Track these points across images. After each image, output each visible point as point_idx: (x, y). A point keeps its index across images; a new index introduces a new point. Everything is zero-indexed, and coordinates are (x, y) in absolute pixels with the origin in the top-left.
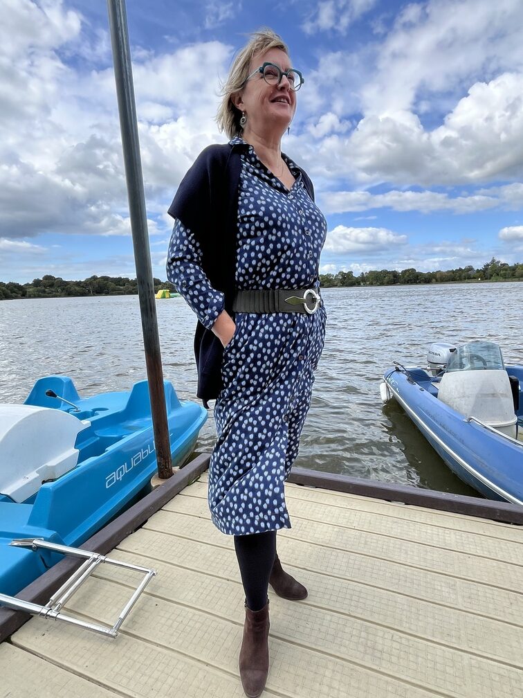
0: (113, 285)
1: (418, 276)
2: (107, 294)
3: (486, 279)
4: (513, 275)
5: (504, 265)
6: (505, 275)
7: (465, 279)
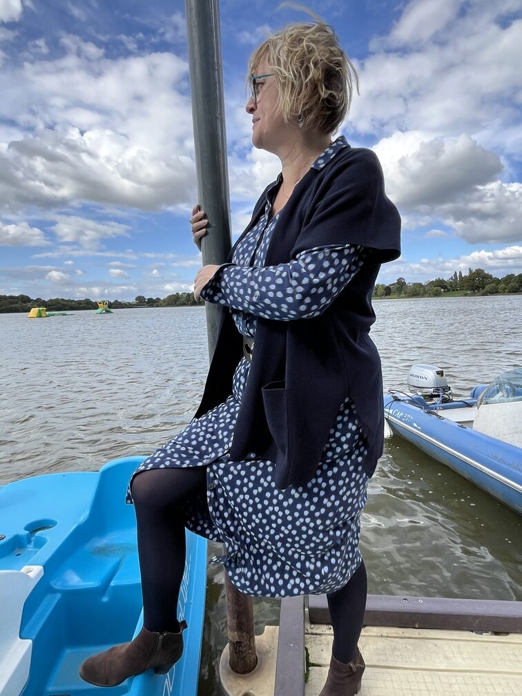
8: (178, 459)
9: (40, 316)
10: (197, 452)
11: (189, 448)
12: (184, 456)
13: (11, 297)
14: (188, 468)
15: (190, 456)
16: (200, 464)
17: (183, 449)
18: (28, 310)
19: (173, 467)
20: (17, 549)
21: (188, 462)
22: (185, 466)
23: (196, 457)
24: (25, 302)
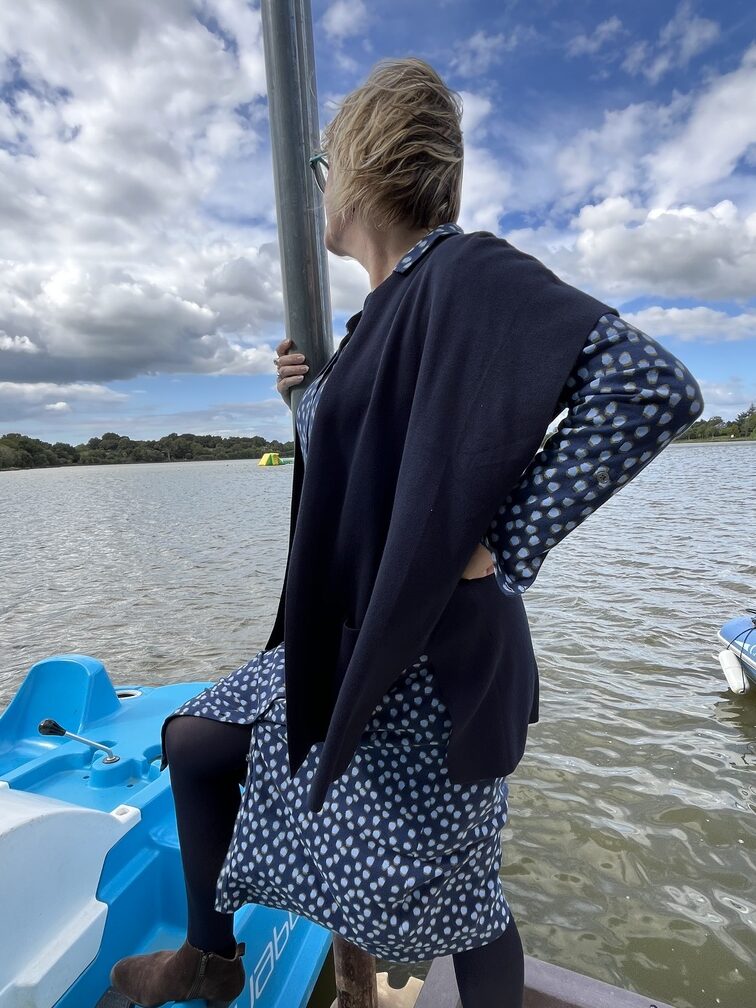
0: (199, 446)
2: (191, 458)
3: (743, 435)
7: (710, 435)
8: (219, 707)
9: (270, 463)
10: (244, 703)
11: (235, 694)
12: (226, 704)
13: (245, 439)
14: (226, 723)
15: (234, 706)
16: (242, 721)
17: (229, 694)
18: (259, 456)
19: (209, 718)
20: (131, 778)
21: (228, 714)
22: (223, 719)
23: (241, 709)
24: (259, 446)
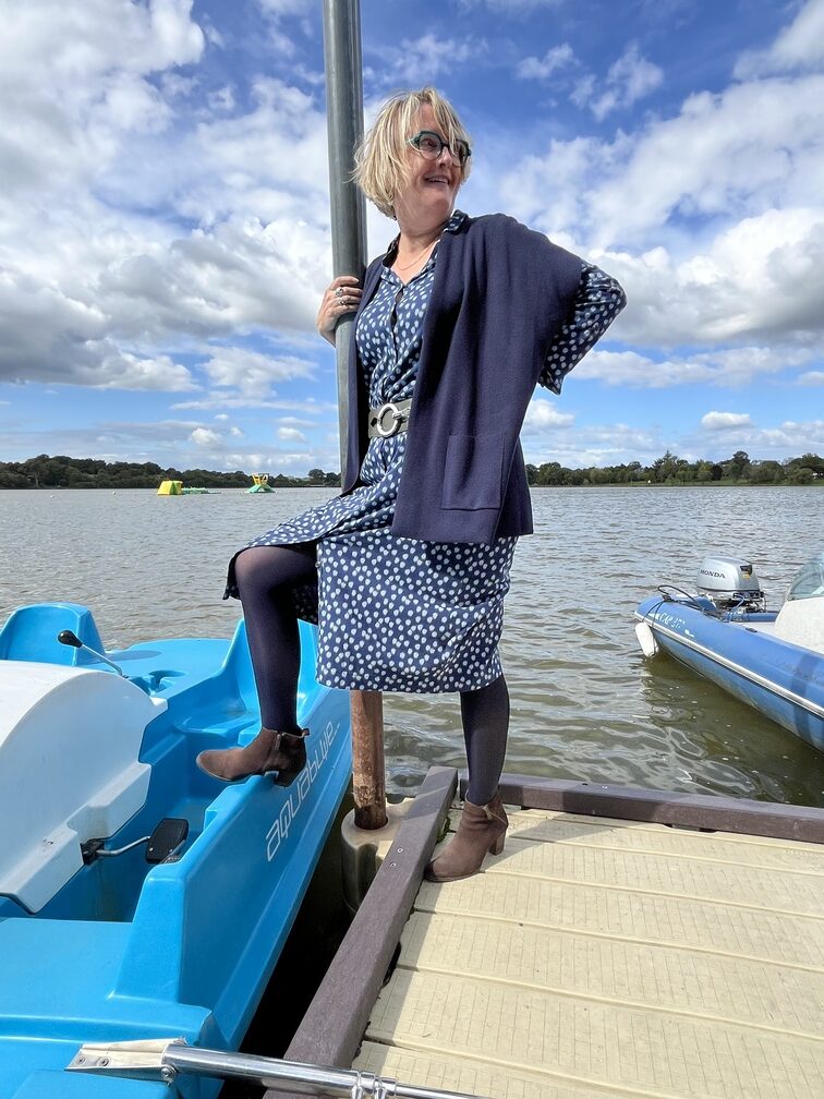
0: (76, 472)
1: (563, 475)
2: (65, 485)
3: (659, 481)
4: (695, 477)
5: (682, 462)
6: (684, 476)
7: (629, 480)
9: (174, 493)
18: (158, 485)
24: (152, 473)
